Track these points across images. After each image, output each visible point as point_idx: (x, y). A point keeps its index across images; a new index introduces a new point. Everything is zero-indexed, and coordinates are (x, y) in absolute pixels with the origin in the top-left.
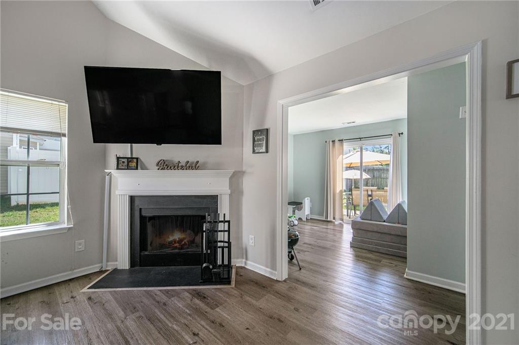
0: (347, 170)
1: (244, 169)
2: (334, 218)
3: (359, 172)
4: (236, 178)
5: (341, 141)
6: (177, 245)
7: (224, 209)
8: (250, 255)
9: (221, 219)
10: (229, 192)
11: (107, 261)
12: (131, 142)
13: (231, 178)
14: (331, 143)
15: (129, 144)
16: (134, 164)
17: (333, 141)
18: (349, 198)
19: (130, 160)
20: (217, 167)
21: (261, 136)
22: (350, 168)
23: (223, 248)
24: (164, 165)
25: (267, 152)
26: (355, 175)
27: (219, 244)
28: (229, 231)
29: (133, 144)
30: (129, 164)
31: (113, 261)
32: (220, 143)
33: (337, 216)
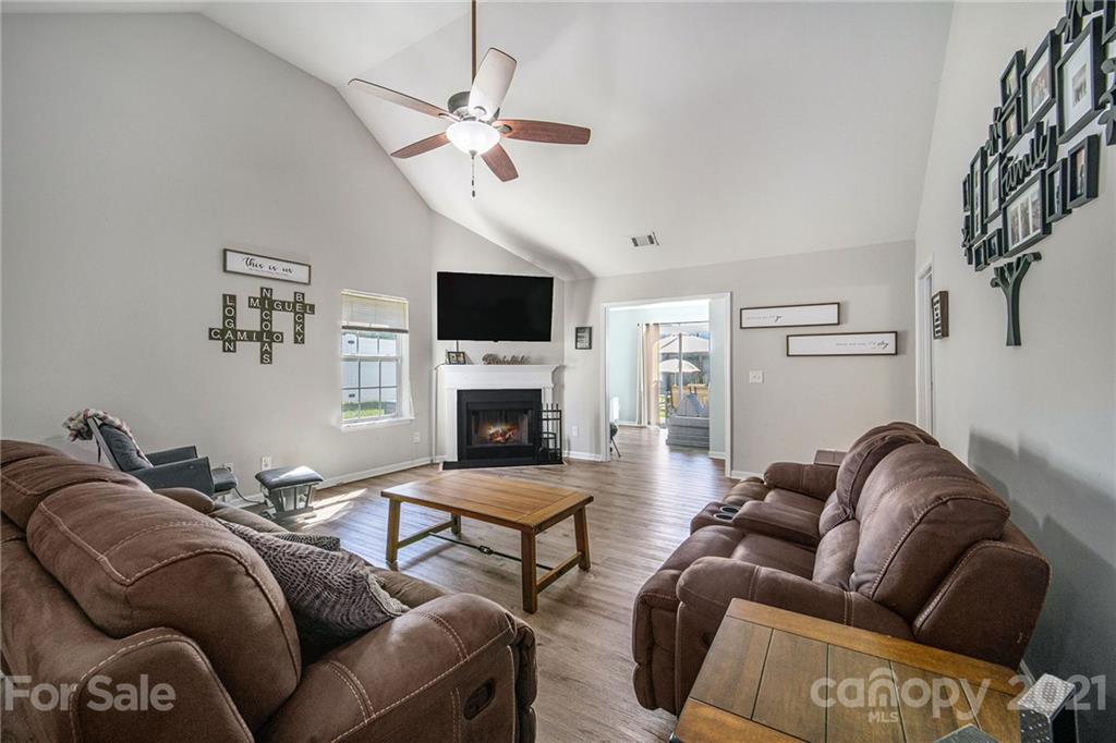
0: (664, 359)
1: (565, 363)
2: (649, 423)
3: (677, 361)
4: (557, 373)
5: (656, 325)
6: (499, 438)
7: (547, 400)
8: (572, 446)
9: (545, 409)
10: (552, 385)
11: (436, 454)
12: (457, 339)
13: (553, 372)
14: (645, 327)
15: (455, 342)
16: (461, 359)
17: (647, 325)
18: (668, 400)
19: (458, 354)
20: (540, 361)
21: (584, 333)
22: (667, 357)
23: (548, 439)
24: (491, 360)
25: (590, 348)
26: (672, 366)
27: (545, 436)
28: (560, 419)
29: (460, 342)
30: (458, 358)
31: (442, 454)
32: (549, 340)
33: (652, 421)
